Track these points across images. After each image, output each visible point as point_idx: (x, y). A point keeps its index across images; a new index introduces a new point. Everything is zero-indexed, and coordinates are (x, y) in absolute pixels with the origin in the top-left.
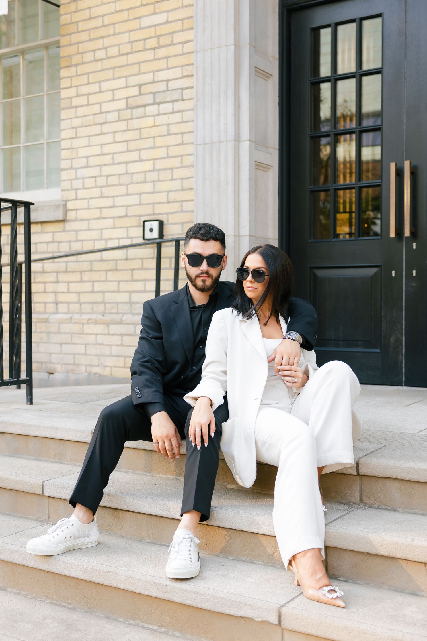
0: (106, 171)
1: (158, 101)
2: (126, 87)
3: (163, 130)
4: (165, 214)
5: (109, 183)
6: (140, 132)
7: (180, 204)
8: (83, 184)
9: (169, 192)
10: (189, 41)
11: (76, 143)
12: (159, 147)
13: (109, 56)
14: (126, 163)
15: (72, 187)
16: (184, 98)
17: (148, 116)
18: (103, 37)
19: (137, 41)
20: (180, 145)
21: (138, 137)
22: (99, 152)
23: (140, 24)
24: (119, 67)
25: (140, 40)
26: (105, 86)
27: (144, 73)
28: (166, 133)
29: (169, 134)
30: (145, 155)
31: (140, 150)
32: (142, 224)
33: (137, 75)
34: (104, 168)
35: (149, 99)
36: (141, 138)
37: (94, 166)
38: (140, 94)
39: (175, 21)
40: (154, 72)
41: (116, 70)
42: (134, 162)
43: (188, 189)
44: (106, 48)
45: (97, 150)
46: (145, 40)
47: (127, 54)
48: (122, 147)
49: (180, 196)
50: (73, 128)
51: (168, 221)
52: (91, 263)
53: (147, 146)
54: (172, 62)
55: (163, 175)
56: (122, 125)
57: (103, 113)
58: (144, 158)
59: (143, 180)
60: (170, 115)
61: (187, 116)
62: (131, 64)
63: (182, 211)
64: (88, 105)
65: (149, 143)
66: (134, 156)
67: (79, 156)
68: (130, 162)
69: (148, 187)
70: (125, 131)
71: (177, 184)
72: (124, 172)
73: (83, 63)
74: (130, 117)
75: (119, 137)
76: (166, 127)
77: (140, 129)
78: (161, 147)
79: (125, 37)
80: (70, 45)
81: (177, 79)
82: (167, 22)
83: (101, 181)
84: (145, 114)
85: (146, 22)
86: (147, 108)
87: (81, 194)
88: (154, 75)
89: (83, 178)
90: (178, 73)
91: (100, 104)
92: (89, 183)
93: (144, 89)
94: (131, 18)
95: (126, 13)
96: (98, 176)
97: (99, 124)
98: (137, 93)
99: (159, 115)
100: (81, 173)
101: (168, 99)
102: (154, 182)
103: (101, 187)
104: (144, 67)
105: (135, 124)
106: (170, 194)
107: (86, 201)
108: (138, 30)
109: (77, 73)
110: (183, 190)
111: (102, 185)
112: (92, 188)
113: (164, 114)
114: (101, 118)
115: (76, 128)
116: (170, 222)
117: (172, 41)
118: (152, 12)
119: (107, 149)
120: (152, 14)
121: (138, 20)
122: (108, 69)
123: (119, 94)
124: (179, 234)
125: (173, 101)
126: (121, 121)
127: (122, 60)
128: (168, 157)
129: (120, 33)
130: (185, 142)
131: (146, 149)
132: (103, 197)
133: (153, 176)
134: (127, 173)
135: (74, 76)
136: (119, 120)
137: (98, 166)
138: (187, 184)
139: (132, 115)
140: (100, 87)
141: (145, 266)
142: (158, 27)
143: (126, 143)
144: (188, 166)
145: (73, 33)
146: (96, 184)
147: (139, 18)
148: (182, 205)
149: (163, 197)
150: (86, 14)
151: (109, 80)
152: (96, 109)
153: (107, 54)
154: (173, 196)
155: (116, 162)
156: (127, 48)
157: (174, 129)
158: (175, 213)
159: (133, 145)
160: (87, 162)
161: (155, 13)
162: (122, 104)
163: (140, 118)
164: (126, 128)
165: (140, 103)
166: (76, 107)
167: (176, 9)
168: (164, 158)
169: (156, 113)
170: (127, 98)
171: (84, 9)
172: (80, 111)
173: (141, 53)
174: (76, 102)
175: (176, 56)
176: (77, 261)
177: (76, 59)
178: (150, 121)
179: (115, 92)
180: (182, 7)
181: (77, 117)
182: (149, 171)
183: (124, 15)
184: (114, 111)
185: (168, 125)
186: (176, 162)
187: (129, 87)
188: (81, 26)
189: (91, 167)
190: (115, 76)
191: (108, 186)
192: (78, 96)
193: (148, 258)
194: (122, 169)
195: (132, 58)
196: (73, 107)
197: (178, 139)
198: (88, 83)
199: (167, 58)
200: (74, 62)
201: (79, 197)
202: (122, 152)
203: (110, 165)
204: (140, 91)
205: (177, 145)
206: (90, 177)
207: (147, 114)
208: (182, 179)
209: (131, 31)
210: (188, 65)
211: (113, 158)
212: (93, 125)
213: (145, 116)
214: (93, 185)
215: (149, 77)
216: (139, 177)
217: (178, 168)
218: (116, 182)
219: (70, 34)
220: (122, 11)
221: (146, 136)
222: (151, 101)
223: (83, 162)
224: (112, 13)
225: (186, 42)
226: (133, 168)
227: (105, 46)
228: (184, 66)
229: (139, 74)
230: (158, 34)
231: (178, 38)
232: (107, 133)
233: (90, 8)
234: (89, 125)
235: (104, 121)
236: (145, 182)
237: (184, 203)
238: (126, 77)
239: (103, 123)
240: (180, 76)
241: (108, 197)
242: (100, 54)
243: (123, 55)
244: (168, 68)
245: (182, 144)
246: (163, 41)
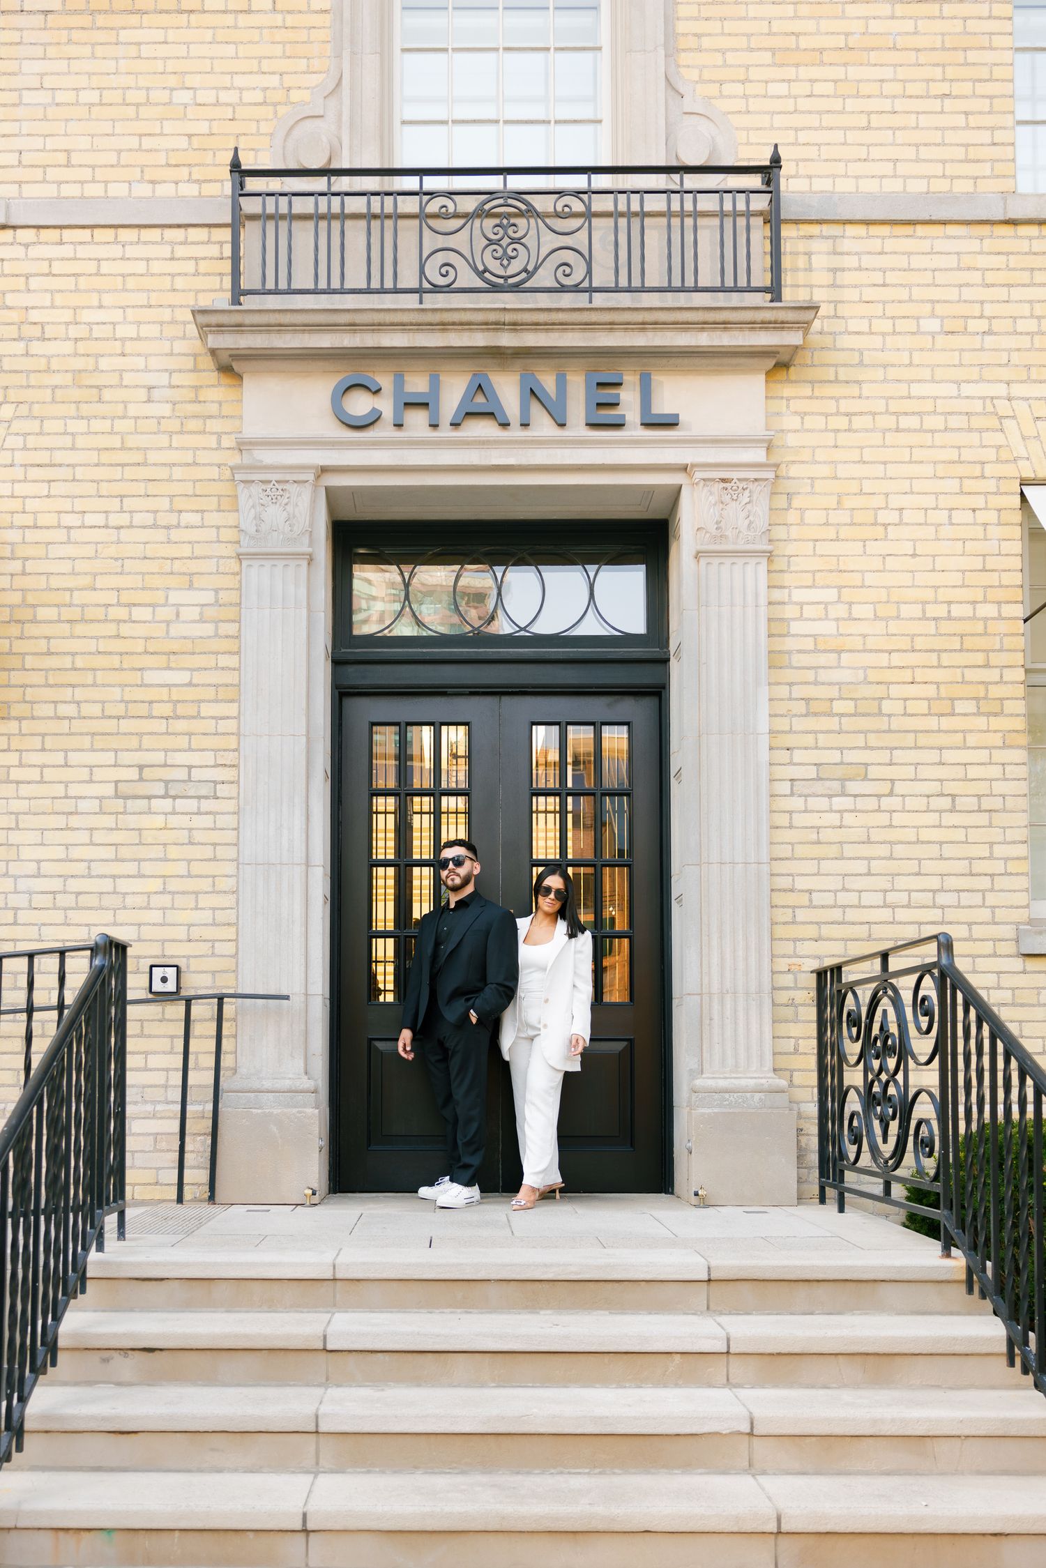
0: (74, 885)
1: (172, 793)
2: (115, 766)
3: (183, 836)
4: (184, 957)
5: (80, 905)
6: (140, 835)
7: (210, 944)
8: (30, 901)
9: (190, 926)
10: (228, 718)
11: (15, 837)
12: (174, 860)
13: (83, 714)
14: (114, 877)
15: (6, 904)
16: (219, 794)
17: (155, 813)
18: (73, 686)
19: (135, 702)
20: (210, 860)
21: (137, 842)
22: (63, 856)
23: (142, 679)
24: (103, 734)
25: (143, 702)
26: (74, 758)
27: (147, 750)
28: (187, 841)
29: (191, 843)
30: (147, 868)
31: (139, 861)
32: (148, 970)
33: (136, 750)
34: (70, 881)
35: (159, 789)
36: (140, 844)
37: (51, 876)
38: (141, 779)
39: (203, 685)
40: (166, 751)
41: (97, 737)
42: (129, 876)
43: (224, 925)
44: (78, 703)
45: (60, 853)
46: (151, 702)
47: (119, 718)
48: (109, 853)
49: (209, 933)
50: (11, 813)
51: (188, 967)
52: (43, 1025)
53: (152, 856)
54: (197, 742)
55: (180, 901)
56: (108, 821)
57: (71, 798)
58: (147, 873)
59: (145, 904)
60: (193, 816)
61: (222, 821)
62: (125, 734)
63: (213, 955)
64: (42, 782)
65: (157, 852)
66: (131, 868)
67: (22, 858)
68: (120, 877)
69: (156, 916)
70: (112, 829)
71: (206, 916)
72: (111, 889)
73: (33, 718)
74: (122, 810)
75: (99, 837)
76: (186, 832)
77: (139, 829)
78: (178, 860)
79: (116, 693)
80: (8, 686)
81: (207, 766)
82: (190, 684)
83: (68, 900)
84: (150, 809)
85: (151, 677)
86: (153, 801)
87: (23, 916)
88: (166, 756)
89: (30, 893)
90: (209, 758)
91: (67, 784)
92: (39, 900)
93: (147, 773)
94: (125, 666)
95: (116, 659)
96: (60, 892)
97: (64, 813)
98: (137, 777)
99: (174, 813)
100: (23, 884)
101: (191, 793)
102: (164, 909)
103: (65, 909)
104: (147, 742)
105: (132, 821)
106: (192, 928)
107: (37, 927)
108: (137, 686)
109: (20, 730)
110: (214, 924)
111: (67, 905)
112: (48, 909)
113: (182, 813)
114: (68, 805)
115: (17, 814)
116: (192, 968)
117: (199, 712)
118: (165, 666)
119: (76, 853)
120: (165, 669)
121: (139, 673)
122: (81, 734)
123: (99, 774)
124: (207, 988)
125: (199, 798)
126: (105, 813)
127: (110, 725)
128: (190, 876)
129: (104, 685)
130: (218, 857)
131: (150, 860)
132: (69, 925)
133: (166, 900)
134: (114, 893)
135: (14, 735)
136: (101, 812)
137: (60, 876)
138: (221, 916)
139: (125, 807)
140: (66, 758)
141: (146, 1032)
142: (174, 690)
143: (114, 847)
144: (225, 892)
145: (13, 669)
146: (54, 903)
147: (140, 670)
148: (213, 947)
149: (181, 933)
150: (42, 645)
151: (83, 750)
152: (59, 790)
153: (79, 711)
154: (196, 932)
155: (93, 873)
156: (120, 709)
157: (198, 836)
158: (200, 956)
159: (125, 852)
160: (39, 869)
161: (169, 668)
162: (109, 790)
163: (140, 813)
164: (114, 826)
165: (141, 793)
166: (18, 782)
167: (205, 669)
168: (182, 877)
169: (170, 810)
170: (116, 782)
171: (36, 638)
172: (25, 790)
173: (144, 720)
174: (16, 774)
175: (204, 734)
176: (14, 1021)
177: (16, 710)
178: (159, 821)
179: (94, 769)
180: (216, 668)
181: (18, 798)
182: (156, 893)
183: (115, 661)
184: (92, 798)
185: (190, 830)
186: (205, 884)
187: (120, 766)
188: (30, 662)
189: (45, 876)
190: (95, 747)
191: (77, 908)
192: (21, 765)
193: (152, 1021)
194: (107, 885)
195: (126, 725)
196: (11, 782)
197: (208, 852)
198: (43, 750)
199: (190, 734)
200: (13, 713)
201: (19, 921)
202: (107, 861)
203: (83, 877)
204: (140, 774)
205: (205, 860)
206: (42, 893)
207: (153, 810)
208: (214, 909)
209: (126, 686)
210: (225, 750)
211: (89, 868)
212: (50, 814)
213: (150, 812)
214: (51, 905)
215: (158, 757)
216: (140, 901)
217: (206, 893)
218: (96, 904)
219: (9, 670)
220: (110, 653)
221: (150, 840)
222: (162, 792)
223: (31, 868)
224: (90, 653)
225: (222, 718)
226: (124, 886)
227: (77, 698)
228: (219, 750)
229: (139, 749)
230: (175, 698)
231: (207, 710)
232: (78, 829)
233: (48, 638)
234: (44, 813)
235: (73, 810)
236: (148, 907)
237: (217, 944)
238: (116, 751)
239: (71, 813)
240: (213, 764)
241: (77, 925)
242: (64, 710)
243: (110, 717)
244: (190, 750)
245: (215, 859)
246: (181, 710)
